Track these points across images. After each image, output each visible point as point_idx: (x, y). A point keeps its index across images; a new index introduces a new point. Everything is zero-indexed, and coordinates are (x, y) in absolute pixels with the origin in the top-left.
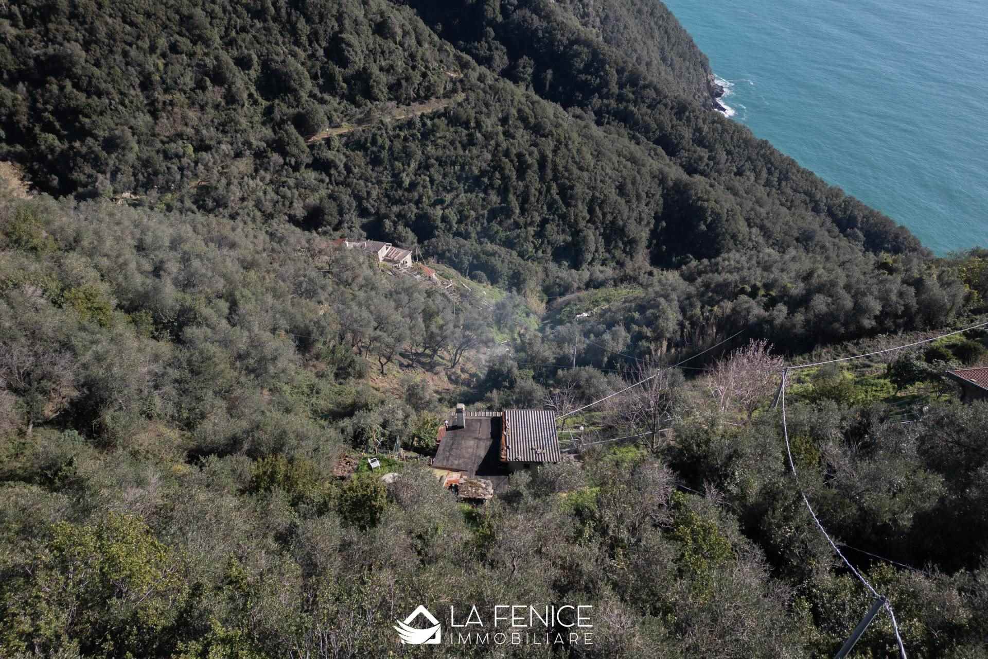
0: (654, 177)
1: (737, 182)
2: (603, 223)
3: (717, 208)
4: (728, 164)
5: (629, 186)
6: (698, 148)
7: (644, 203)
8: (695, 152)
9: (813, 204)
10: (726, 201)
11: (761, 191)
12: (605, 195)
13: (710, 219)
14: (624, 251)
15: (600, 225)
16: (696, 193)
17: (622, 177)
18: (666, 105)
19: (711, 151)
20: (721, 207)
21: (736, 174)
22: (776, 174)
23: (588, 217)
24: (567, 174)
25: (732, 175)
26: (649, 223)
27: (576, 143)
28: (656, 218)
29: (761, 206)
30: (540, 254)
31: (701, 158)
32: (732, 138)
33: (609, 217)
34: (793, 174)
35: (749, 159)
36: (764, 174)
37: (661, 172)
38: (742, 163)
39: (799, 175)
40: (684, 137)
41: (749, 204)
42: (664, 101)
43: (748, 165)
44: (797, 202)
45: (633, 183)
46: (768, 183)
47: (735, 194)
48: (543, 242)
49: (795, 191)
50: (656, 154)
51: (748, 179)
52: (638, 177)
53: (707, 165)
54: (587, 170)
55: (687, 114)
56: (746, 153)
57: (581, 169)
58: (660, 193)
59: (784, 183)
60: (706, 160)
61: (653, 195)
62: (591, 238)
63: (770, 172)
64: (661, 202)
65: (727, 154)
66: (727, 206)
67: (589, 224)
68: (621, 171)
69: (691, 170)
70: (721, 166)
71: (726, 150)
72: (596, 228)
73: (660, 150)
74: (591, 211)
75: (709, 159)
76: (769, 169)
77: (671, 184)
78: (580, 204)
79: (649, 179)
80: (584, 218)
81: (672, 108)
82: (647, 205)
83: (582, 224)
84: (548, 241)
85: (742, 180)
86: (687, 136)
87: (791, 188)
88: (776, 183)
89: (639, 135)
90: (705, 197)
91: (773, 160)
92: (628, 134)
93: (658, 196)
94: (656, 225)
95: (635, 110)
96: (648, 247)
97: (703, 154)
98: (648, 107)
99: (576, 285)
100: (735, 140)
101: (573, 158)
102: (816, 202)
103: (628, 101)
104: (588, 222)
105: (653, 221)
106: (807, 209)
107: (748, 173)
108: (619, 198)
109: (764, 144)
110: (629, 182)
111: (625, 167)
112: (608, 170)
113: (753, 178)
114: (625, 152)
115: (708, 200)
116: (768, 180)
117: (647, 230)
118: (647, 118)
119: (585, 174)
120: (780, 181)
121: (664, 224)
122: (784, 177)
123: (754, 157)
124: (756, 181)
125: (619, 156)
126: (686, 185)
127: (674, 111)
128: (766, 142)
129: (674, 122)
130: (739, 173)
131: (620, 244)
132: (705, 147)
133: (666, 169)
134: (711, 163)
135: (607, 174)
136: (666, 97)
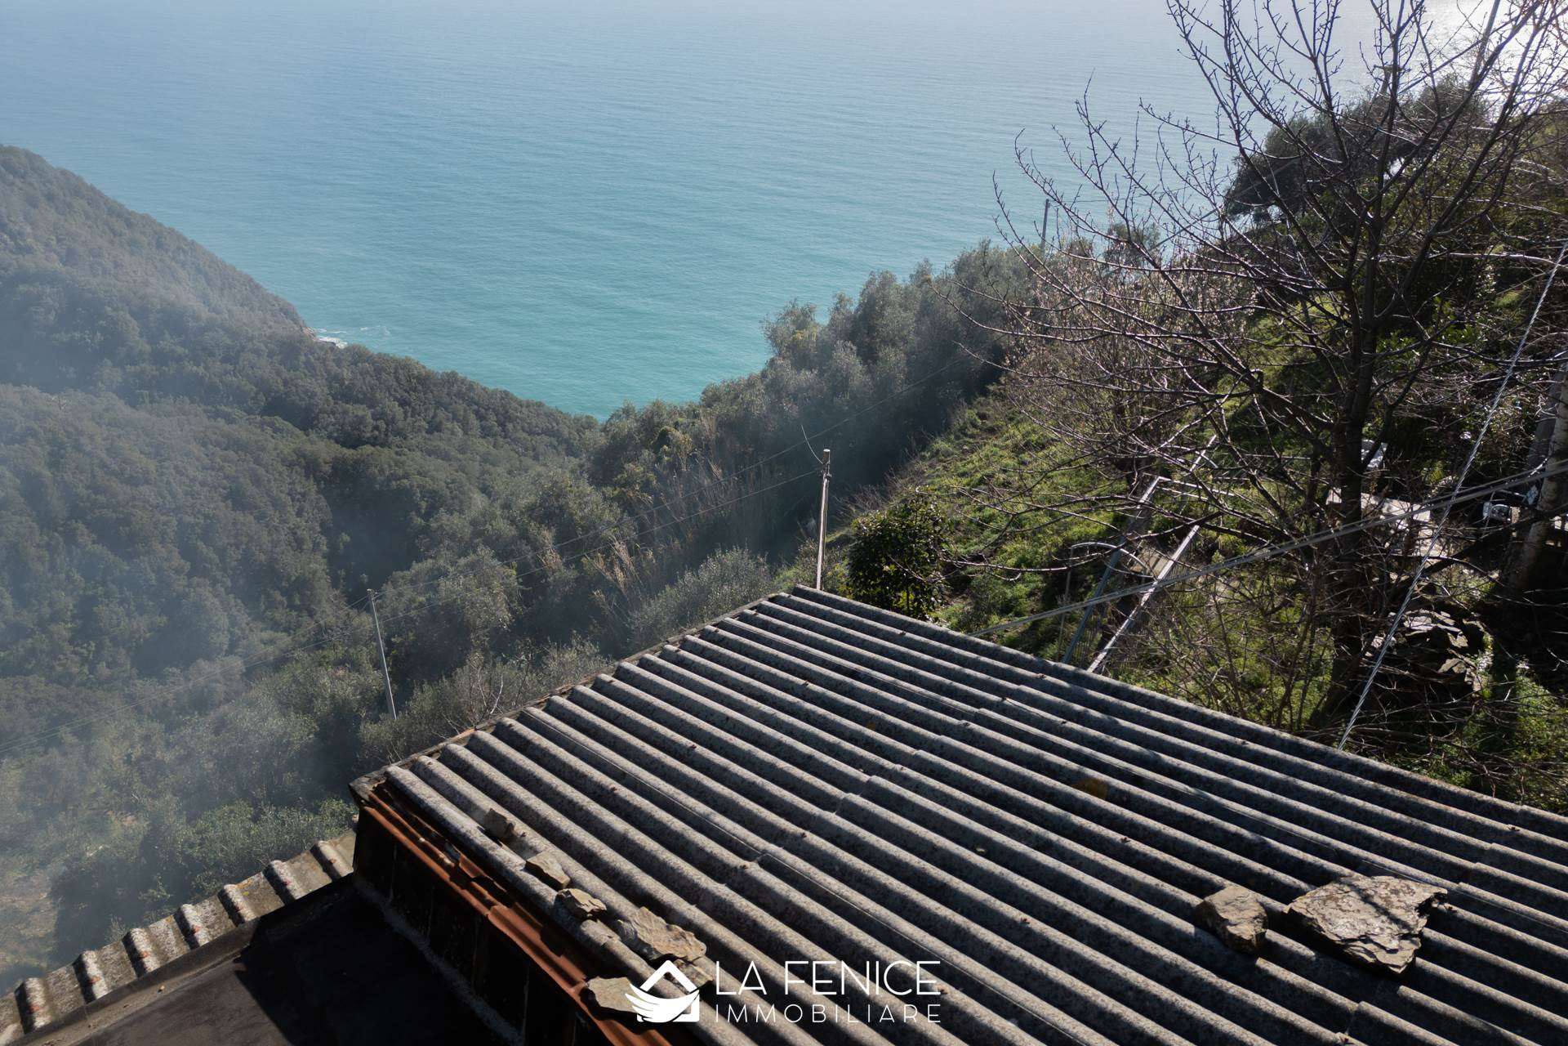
0: (290, 466)
1: (438, 442)
2: (224, 570)
3: (430, 484)
4: (409, 419)
5: (251, 490)
6: (349, 406)
7: (292, 511)
8: (345, 412)
9: (565, 446)
10: (437, 470)
11: (482, 445)
12: (206, 517)
13: (424, 505)
14: (291, 606)
15: (219, 575)
16: (382, 471)
17: (227, 477)
18: (257, 352)
19: (371, 407)
20: (433, 479)
21: (429, 432)
22: (492, 418)
23: (187, 566)
24: (102, 499)
25: (424, 434)
26: (316, 546)
27: (99, 440)
28: (325, 531)
29: (494, 465)
30: (103, 669)
31: (361, 420)
32: (397, 379)
33: (234, 555)
34: (516, 410)
35: (439, 404)
36: (474, 421)
37: (300, 453)
38: (431, 414)
39: (524, 410)
40: (314, 394)
41: (475, 467)
42: (250, 345)
43: (442, 414)
44: (541, 449)
45: (257, 481)
46: (486, 433)
47: (446, 457)
48: (100, 647)
49: (530, 433)
50: (276, 430)
51: (453, 433)
52: (261, 471)
53: (376, 428)
54: (147, 482)
55: (303, 358)
56: (430, 396)
57: (132, 481)
58: (314, 488)
59: (510, 426)
60: (369, 419)
61: (304, 495)
62: (212, 602)
63: (481, 417)
64: (323, 503)
65: (401, 405)
66: (442, 476)
67: (196, 580)
68: (221, 469)
69: (352, 440)
70: (400, 424)
71: (396, 399)
72: (215, 582)
73: (279, 421)
74: (187, 552)
75: (375, 417)
76: (477, 413)
77: (327, 468)
78: (157, 546)
79: (280, 468)
80: (178, 571)
81: (271, 355)
82: (299, 514)
83: (180, 583)
84: (114, 640)
85: (444, 436)
86: (318, 390)
87: (523, 430)
88: (497, 429)
89: (228, 410)
90: (401, 472)
91: (476, 398)
92: (205, 411)
93: (313, 495)
94: (333, 547)
95: (201, 370)
96: (335, 584)
97: (360, 413)
98: (225, 360)
99: (220, 688)
100: (403, 382)
101: (103, 466)
102: (566, 441)
103: (179, 359)
104: (190, 575)
105: (323, 540)
106: (559, 454)
107: (449, 425)
108: (240, 516)
109: (451, 379)
110: (246, 482)
111: (224, 460)
112: (191, 472)
113: (460, 432)
114: (214, 437)
115: (406, 476)
116: (483, 428)
117: (319, 557)
118: (229, 378)
119: (145, 489)
120: (502, 425)
121: (346, 538)
122: (505, 418)
123: (446, 400)
124: (466, 433)
125: (204, 445)
126: (356, 462)
127: (277, 359)
128: (454, 374)
129: (286, 375)
130: (435, 428)
131: (278, 596)
132: (357, 401)
133: (309, 447)
134: (382, 424)
135: (193, 480)
136: (251, 339)
